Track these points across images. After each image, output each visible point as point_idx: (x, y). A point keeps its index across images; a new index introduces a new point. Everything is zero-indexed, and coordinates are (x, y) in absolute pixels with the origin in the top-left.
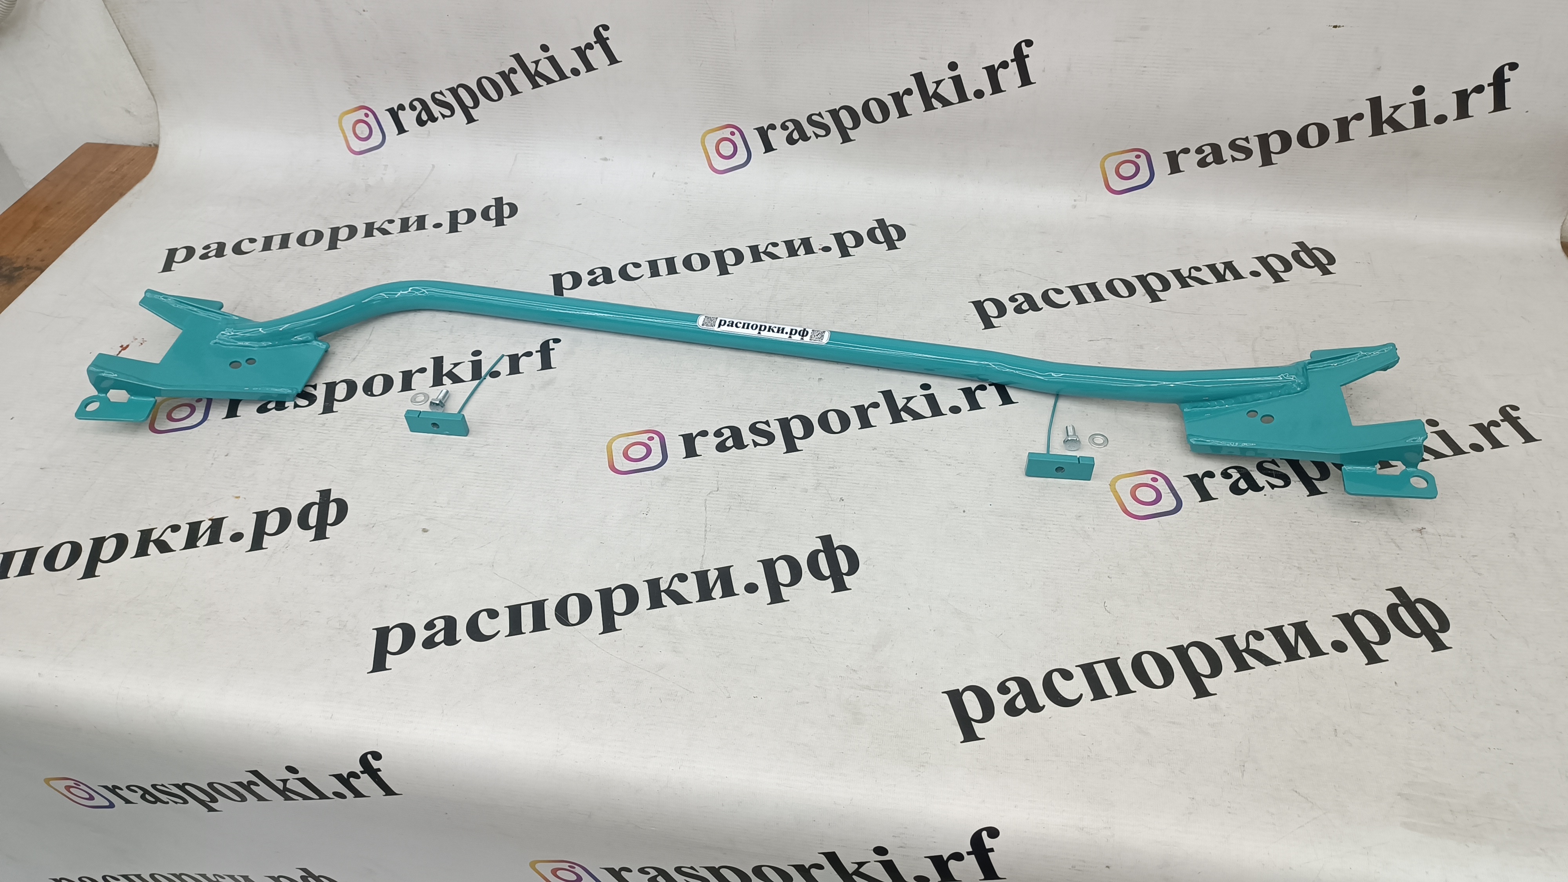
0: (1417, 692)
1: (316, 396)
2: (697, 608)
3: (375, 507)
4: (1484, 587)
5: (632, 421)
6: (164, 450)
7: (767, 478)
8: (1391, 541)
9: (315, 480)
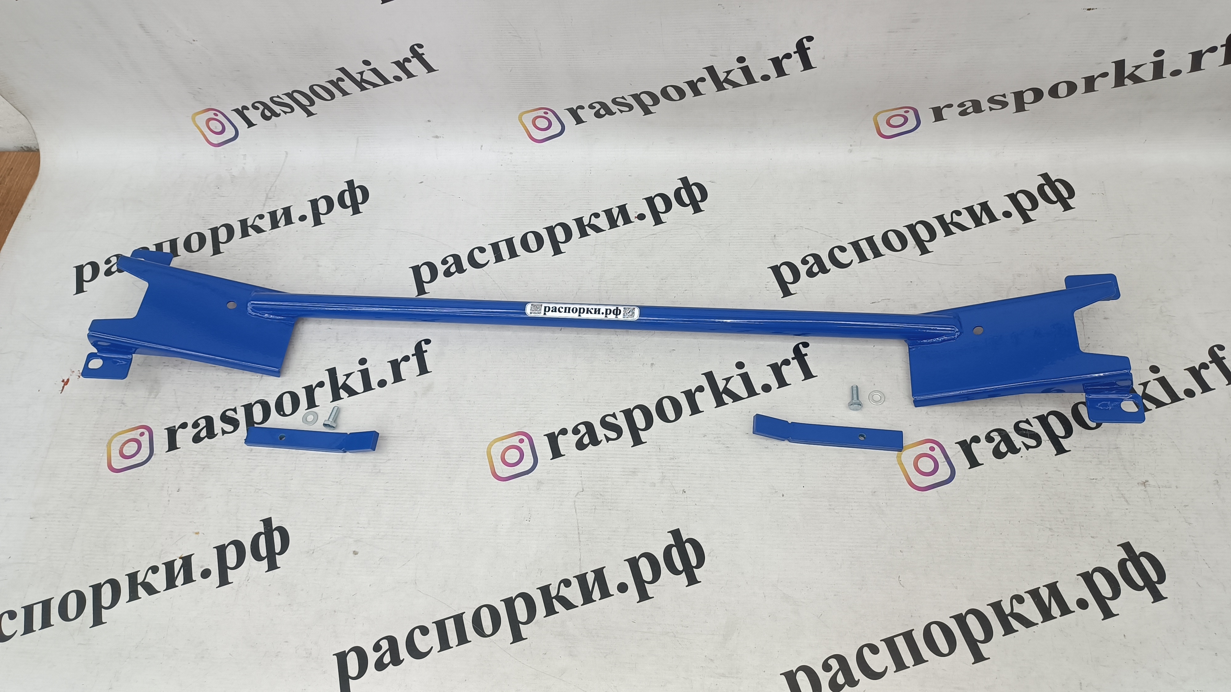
0: (1141, 643)
1: (238, 421)
2: (582, 611)
3: (311, 533)
4: (1193, 536)
5: (503, 423)
6: (126, 489)
7: (621, 475)
8: (1121, 496)
9: (256, 509)
